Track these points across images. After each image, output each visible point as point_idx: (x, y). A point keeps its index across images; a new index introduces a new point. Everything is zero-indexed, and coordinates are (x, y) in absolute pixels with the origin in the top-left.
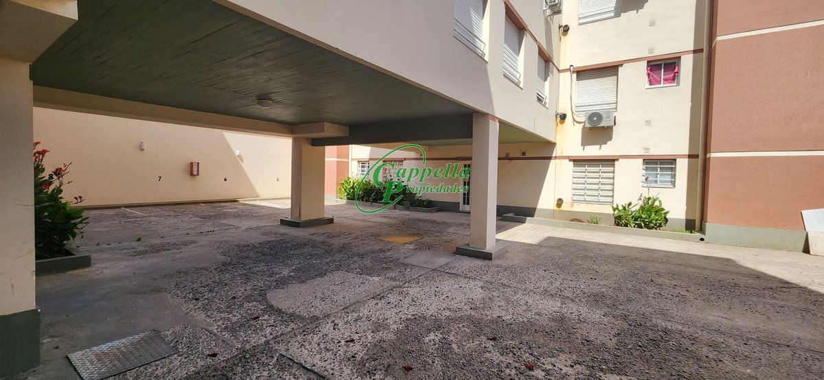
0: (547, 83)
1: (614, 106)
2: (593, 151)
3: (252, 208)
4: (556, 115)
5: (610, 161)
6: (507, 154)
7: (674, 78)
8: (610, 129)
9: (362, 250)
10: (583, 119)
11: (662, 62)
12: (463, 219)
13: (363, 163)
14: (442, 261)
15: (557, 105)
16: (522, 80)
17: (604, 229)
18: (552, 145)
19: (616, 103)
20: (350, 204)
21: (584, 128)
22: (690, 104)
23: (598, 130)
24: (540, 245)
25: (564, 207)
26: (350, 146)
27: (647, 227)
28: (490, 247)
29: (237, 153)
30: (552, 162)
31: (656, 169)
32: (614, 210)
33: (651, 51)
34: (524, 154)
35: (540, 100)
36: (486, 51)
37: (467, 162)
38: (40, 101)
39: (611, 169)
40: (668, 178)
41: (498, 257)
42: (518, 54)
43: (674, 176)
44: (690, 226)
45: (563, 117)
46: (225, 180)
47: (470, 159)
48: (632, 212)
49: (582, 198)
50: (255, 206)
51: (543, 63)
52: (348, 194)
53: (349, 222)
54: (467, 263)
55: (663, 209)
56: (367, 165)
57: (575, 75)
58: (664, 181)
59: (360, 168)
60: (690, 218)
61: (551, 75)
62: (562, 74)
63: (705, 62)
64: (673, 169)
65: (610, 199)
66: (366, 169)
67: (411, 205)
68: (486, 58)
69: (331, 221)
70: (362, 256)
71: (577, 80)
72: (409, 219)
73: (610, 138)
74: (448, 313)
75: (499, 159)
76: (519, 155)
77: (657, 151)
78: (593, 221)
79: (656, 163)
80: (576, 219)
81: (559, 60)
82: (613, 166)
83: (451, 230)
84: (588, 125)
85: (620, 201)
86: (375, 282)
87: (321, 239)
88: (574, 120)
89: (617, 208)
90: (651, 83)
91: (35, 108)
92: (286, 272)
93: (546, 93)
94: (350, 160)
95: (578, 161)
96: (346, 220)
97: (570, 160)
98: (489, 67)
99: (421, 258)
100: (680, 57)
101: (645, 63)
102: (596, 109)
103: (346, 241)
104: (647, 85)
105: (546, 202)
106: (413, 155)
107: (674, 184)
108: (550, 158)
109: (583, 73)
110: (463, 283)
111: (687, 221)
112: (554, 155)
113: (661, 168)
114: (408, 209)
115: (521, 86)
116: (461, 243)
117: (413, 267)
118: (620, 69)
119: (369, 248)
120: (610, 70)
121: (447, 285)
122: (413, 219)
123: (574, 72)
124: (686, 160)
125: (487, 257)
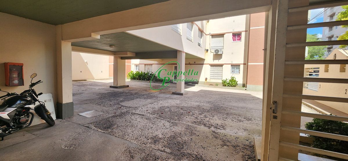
0: (202, 39)
1: (223, 47)
2: (216, 62)
3: (94, 83)
4: (205, 50)
5: (221, 65)
6: (189, 63)
7: (240, 39)
8: (221, 55)
9: (142, 94)
10: (213, 51)
11: (237, 34)
12: (174, 85)
13: (136, 66)
14: (168, 96)
15: (205, 47)
16: (193, 39)
17: (219, 88)
18: (204, 60)
19: (223, 46)
20: (132, 81)
21: (214, 54)
22: (244, 48)
23: (218, 55)
24: (198, 92)
25: (208, 81)
26: (131, 60)
27: (231, 86)
28: (182, 92)
29: (85, 61)
30: (204, 65)
31: (234, 68)
32: (222, 81)
33: (233, 30)
34: (195, 63)
35: (199, 45)
36: (181, 32)
37: (176, 65)
38: (73, 50)
39: (222, 68)
40: (238, 71)
41: (185, 95)
42: (191, 31)
43: (239, 70)
44: (244, 86)
45: (207, 50)
46: (81, 72)
47: (176, 64)
48: (227, 82)
49: (213, 78)
50: (95, 82)
51: (200, 33)
52: (131, 77)
53: (134, 87)
54: (175, 96)
55: (236, 81)
56: (138, 66)
57: (211, 36)
58: (237, 72)
59: (136, 67)
60: (244, 83)
61: (203, 37)
62: (207, 36)
63: (248, 35)
64: (239, 68)
65: (221, 78)
66: (138, 68)
67: (156, 81)
68: (181, 34)
69: (128, 86)
70: (143, 95)
71: (212, 38)
72: (155, 86)
73: (221, 58)
74: (171, 106)
75: (186, 64)
76: (193, 63)
77: (235, 62)
78: (217, 85)
79: (235, 66)
80: (211, 85)
81: (206, 31)
82: (222, 67)
83: (170, 88)
84: (215, 54)
85: (224, 79)
86: (149, 101)
87: (127, 91)
88: (211, 51)
89: (223, 80)
90: (233, 41)
91: (72, 52)
92: (121, 99)
93: (201, 43)
94: (131, 64)
95: (212, 65)
96: (133, 86)
97: (210, 65)
98: (182, 37)
99: (162, 95)
100: (241, 33)
101: (232, 34)
102: (217, 48)
103: (136, 92)
104: (232, 41)
105: (202, 79)
106: (156, 62)
107: (239, 72)
108: (203, 64)
109: (213, 36)
110: (174, 100)
111: (243, 84)
112: (204, 63)
113: (236, 68)
114: (155, 82)
115: (193, 41)
116: (174, 91)
117: (159, 97)
118: (224, 35)
119: (144, 93)
120: (222, 35)
121: (170, 101)
122: (157, 86)
123: (211, 35)
124: (243, 65)
125: (182, 94)
